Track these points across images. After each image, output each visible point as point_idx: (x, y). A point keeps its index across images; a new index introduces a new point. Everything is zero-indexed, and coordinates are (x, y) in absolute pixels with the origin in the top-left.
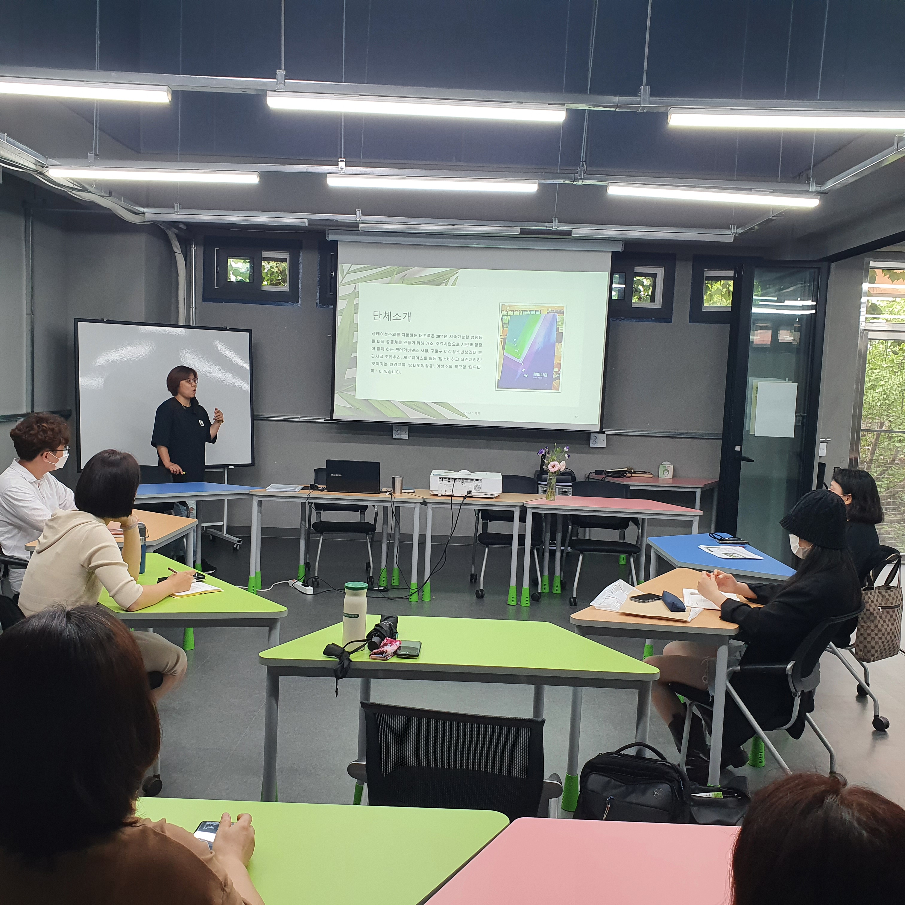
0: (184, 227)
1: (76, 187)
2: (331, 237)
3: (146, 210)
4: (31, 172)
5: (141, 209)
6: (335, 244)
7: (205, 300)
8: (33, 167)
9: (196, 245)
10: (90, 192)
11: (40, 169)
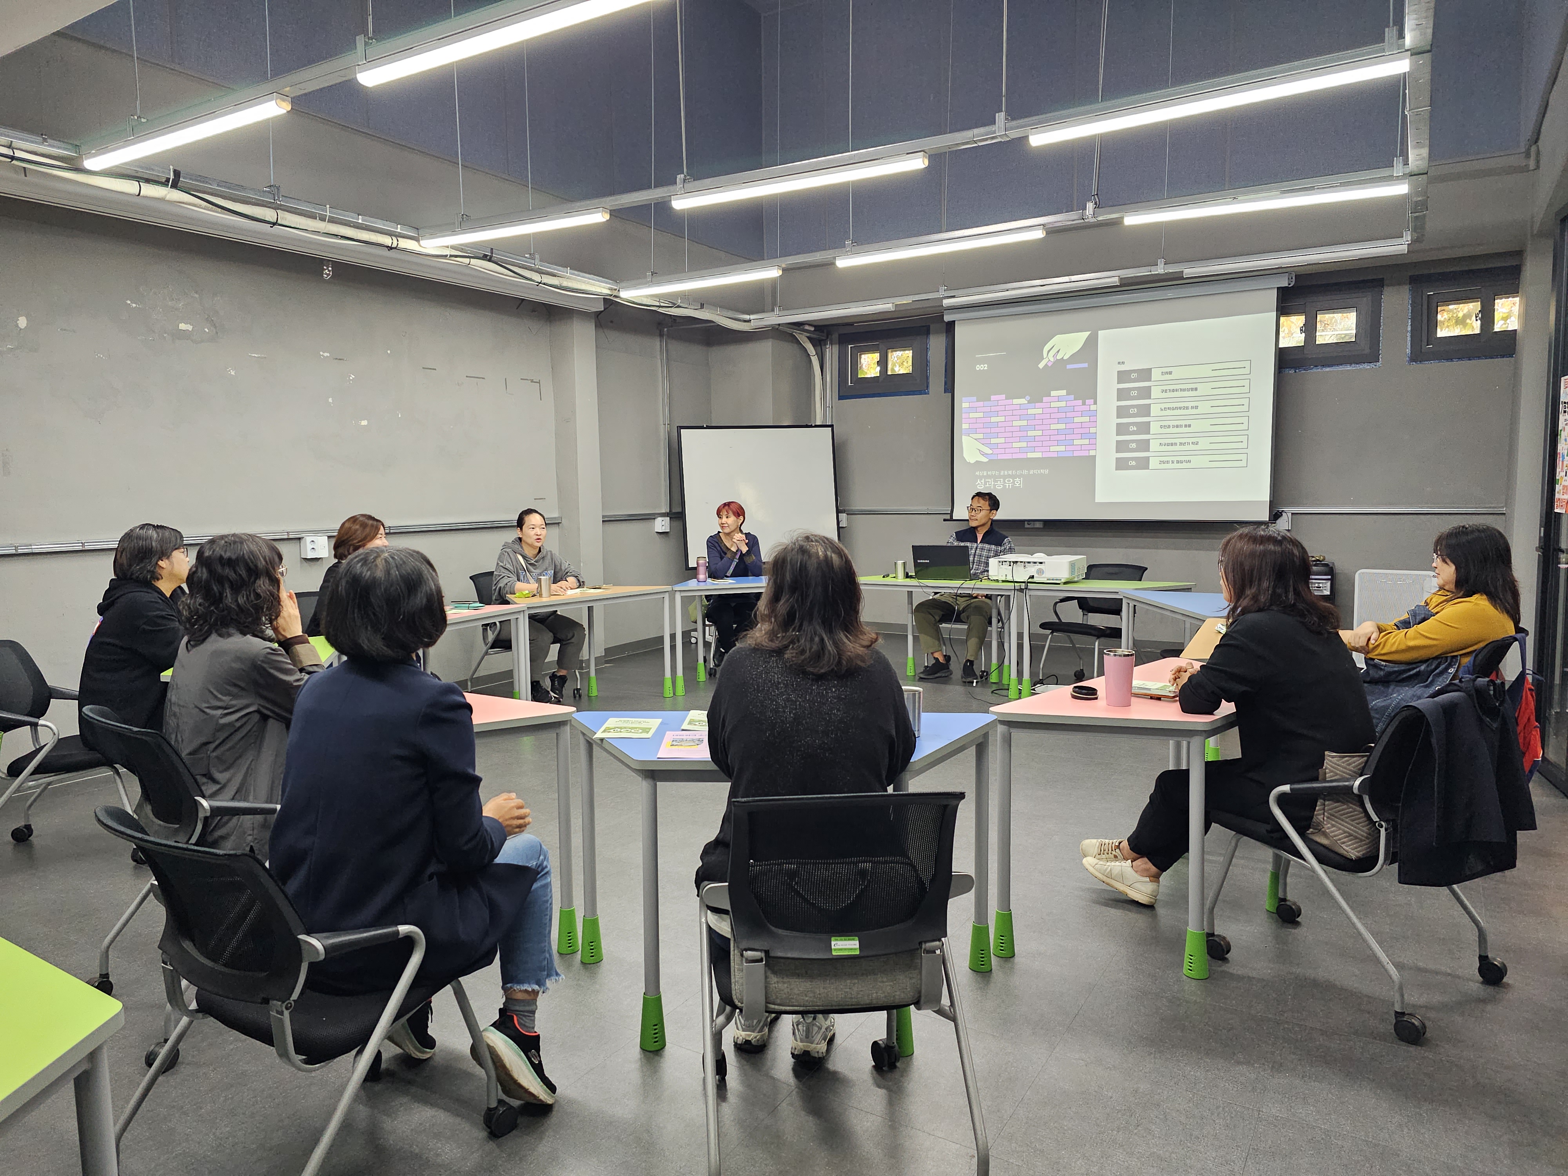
0: (813, 329)
1: (662, 304)
2: (947, 318)
3: (752, 317)
4: (611, 298)
5: (747, 317)
6: (952, 324)
7: (841, 398)
8: (608, 292)
9: (831, 344)
10: (679, 307)
11: (615, 293)
